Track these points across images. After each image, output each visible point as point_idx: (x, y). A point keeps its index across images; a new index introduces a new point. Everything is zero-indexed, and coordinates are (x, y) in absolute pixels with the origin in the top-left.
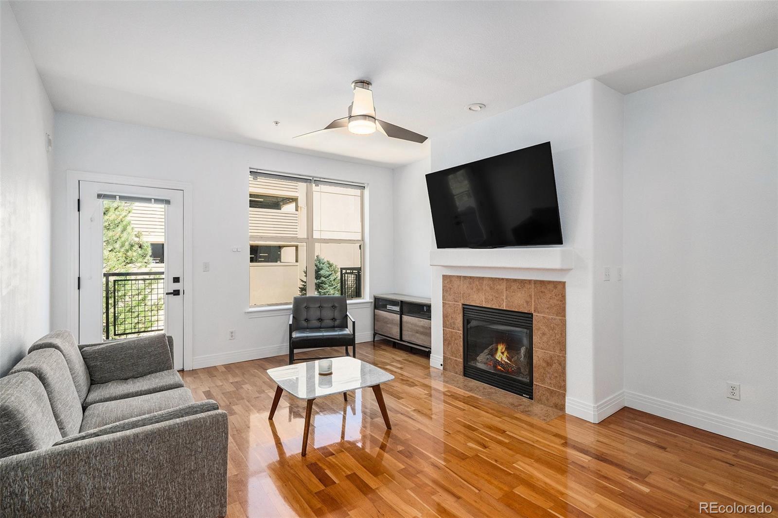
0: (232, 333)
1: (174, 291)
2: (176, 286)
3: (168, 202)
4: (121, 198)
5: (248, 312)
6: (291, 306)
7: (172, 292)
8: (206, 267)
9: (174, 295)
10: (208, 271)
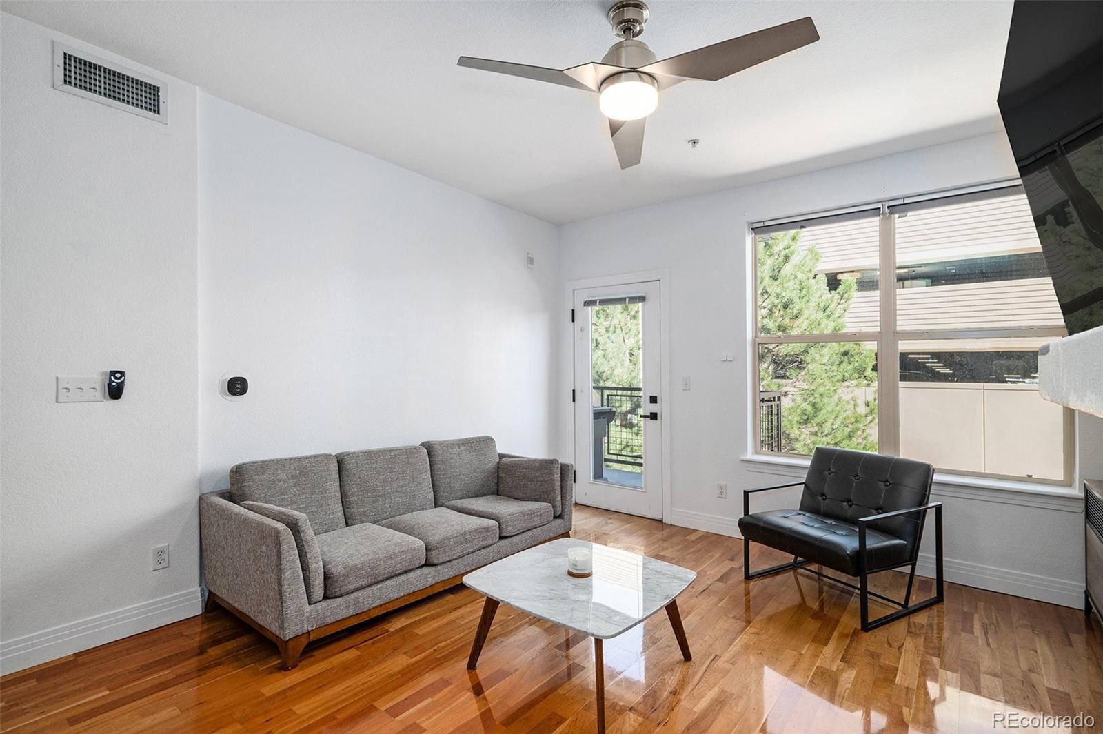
0: (721, 487)
1: (651, 413)
2: (653, 408)
3: (642, 299)
4: (603, 302)
5: (743, 461)
6: (808, 463)
7: (649, 414)
8: (687, 386)
9: (651, 419)
10: (689, 390)
